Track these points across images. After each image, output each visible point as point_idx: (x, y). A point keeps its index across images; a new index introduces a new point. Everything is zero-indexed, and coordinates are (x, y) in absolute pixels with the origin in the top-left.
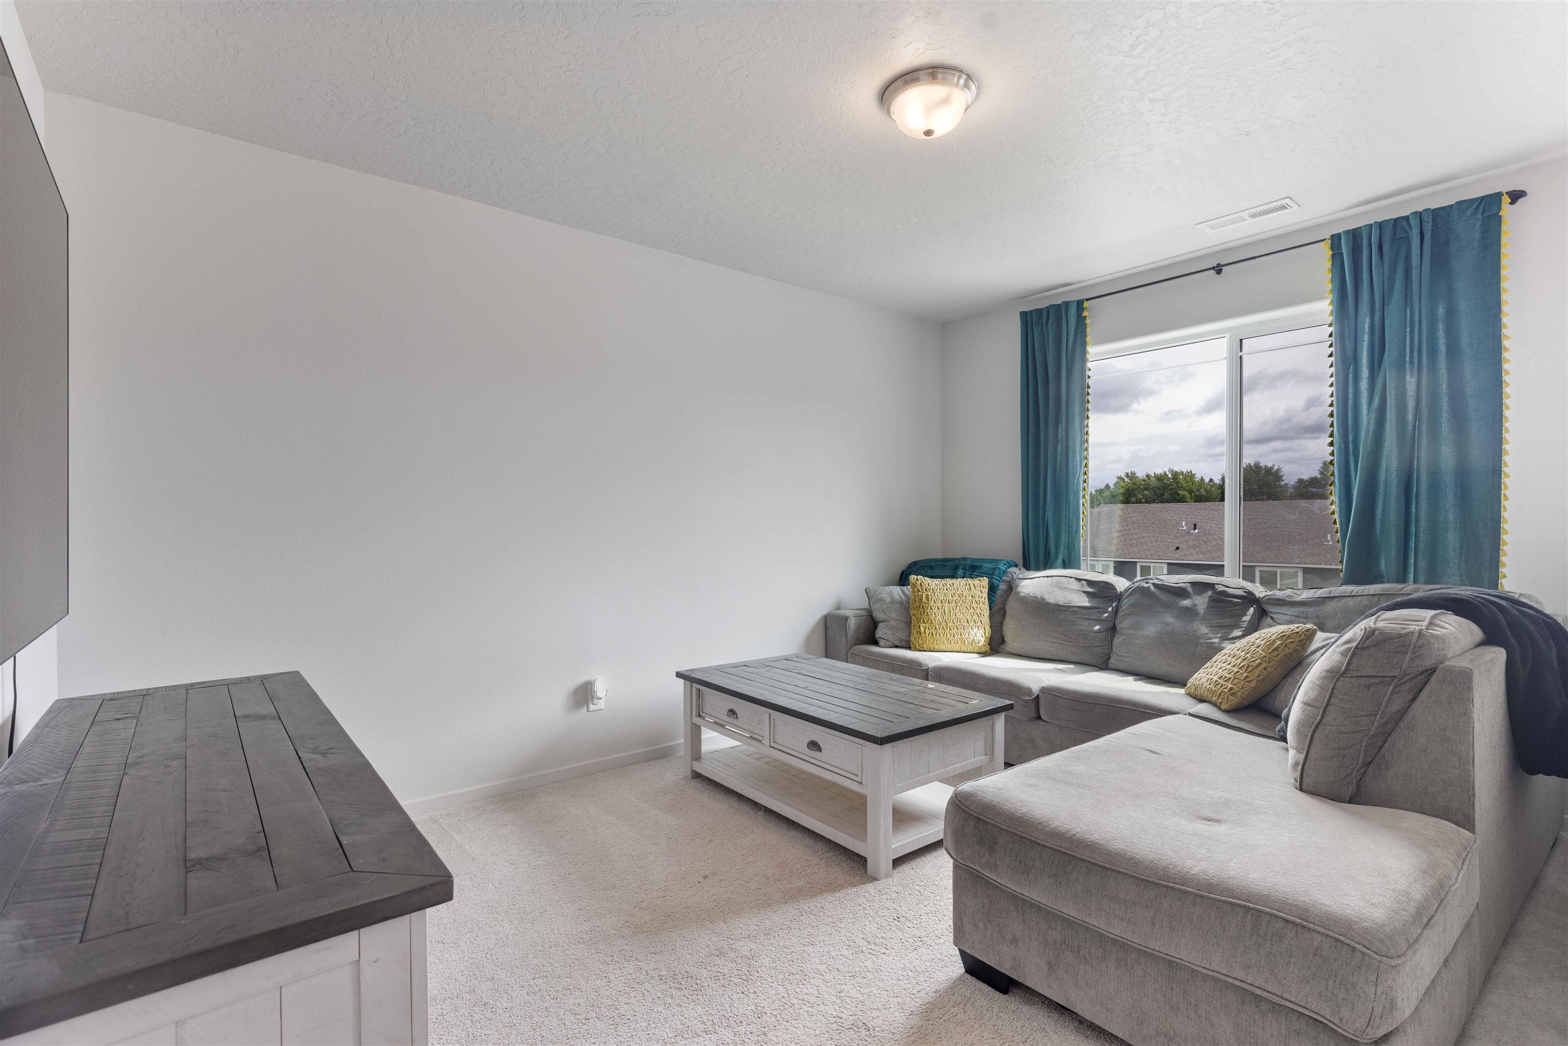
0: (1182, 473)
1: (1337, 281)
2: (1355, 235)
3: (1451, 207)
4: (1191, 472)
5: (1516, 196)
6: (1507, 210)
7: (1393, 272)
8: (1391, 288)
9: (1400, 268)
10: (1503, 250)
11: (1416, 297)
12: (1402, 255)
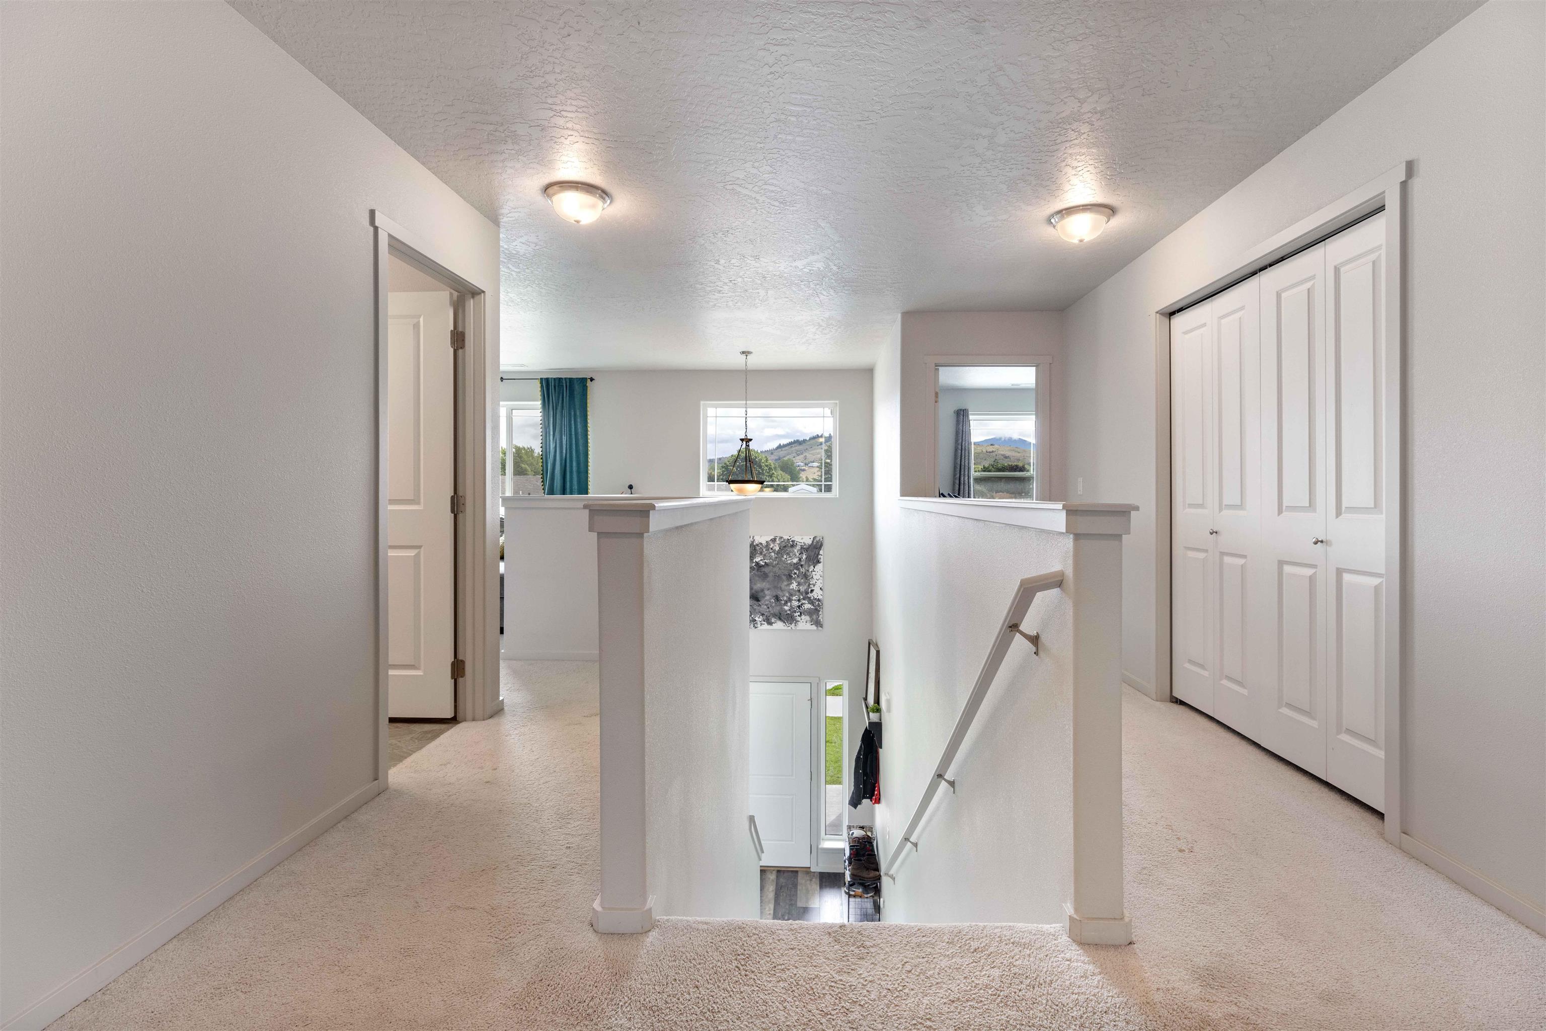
0: (524, 448)
1: (542, 396)
2: (547, 380)
3: (574, 379)
4: (531, 448)
5: (592, 379)
6: (589, 383)
7: (559, 397)
8: (558, 402)
9: (561, 397)
10: (588, 397)
11: (565, 408)
12: (561, 391)
